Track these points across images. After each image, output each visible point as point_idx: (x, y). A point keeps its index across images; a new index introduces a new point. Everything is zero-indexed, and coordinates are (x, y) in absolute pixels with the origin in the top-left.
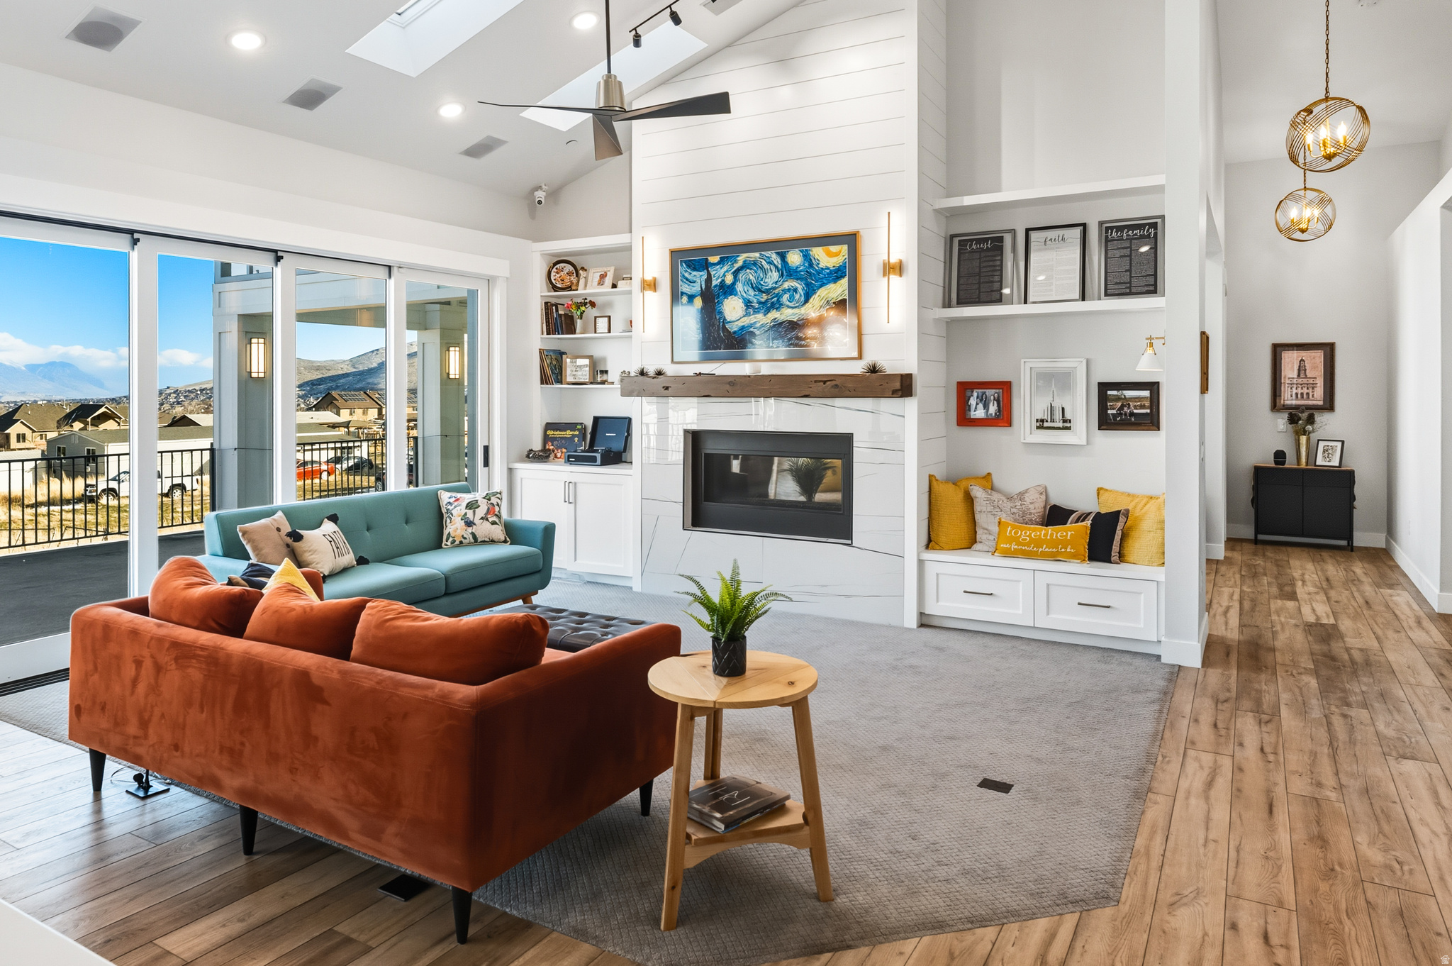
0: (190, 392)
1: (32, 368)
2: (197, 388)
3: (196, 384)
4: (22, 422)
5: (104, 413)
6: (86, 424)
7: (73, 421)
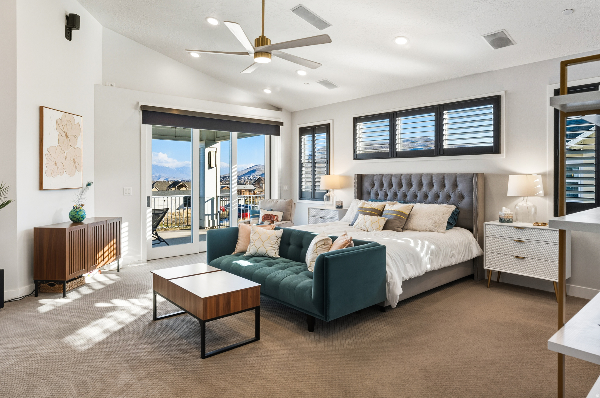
0: (225, 177)
1: (178, 169)
2: (227, 176)
3: (226, 175)
4: (155, 188)
5: (181, 185)
6: (176, 188)
7: (172, 187)
